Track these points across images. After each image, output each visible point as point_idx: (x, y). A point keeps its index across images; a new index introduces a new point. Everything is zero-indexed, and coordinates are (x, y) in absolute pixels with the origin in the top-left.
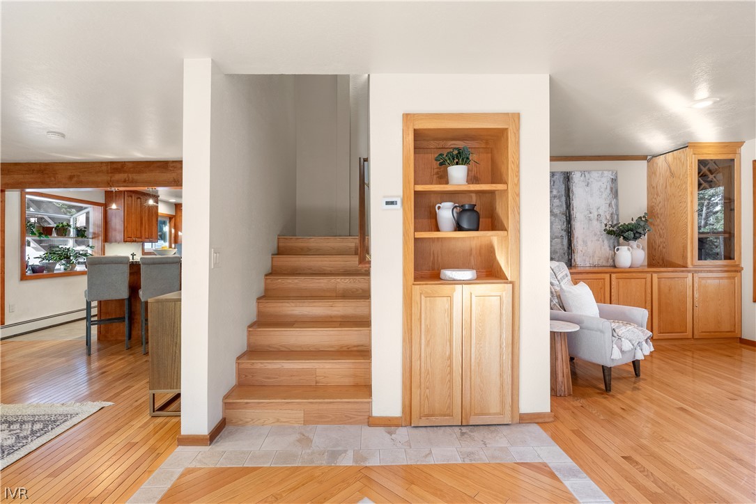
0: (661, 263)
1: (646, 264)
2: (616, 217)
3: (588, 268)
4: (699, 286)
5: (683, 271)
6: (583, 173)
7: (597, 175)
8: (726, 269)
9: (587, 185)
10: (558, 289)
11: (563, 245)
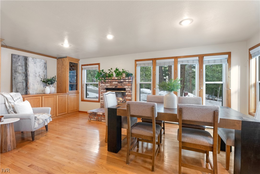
0: (60, 92)
1: (56, 92)
2: (46, 76)
3: (35, 95)
4: (70, 98)
5: (65, 94)
6: (33, 58)
7: (39, 60)
8: (76, 93)
9: (35, 63)
10: (13, 104)
11: (23, 85)
